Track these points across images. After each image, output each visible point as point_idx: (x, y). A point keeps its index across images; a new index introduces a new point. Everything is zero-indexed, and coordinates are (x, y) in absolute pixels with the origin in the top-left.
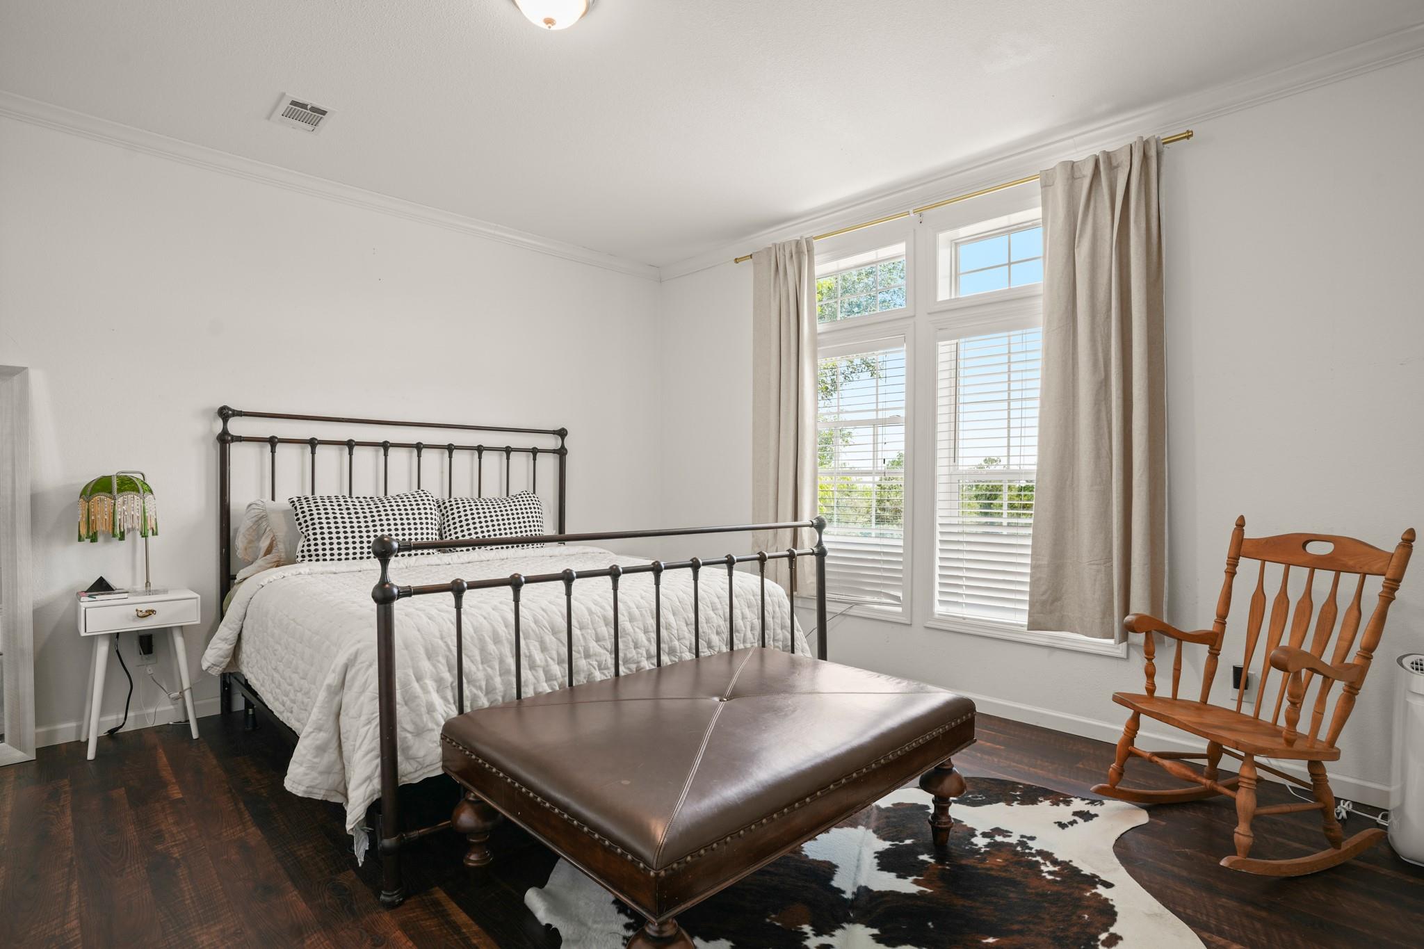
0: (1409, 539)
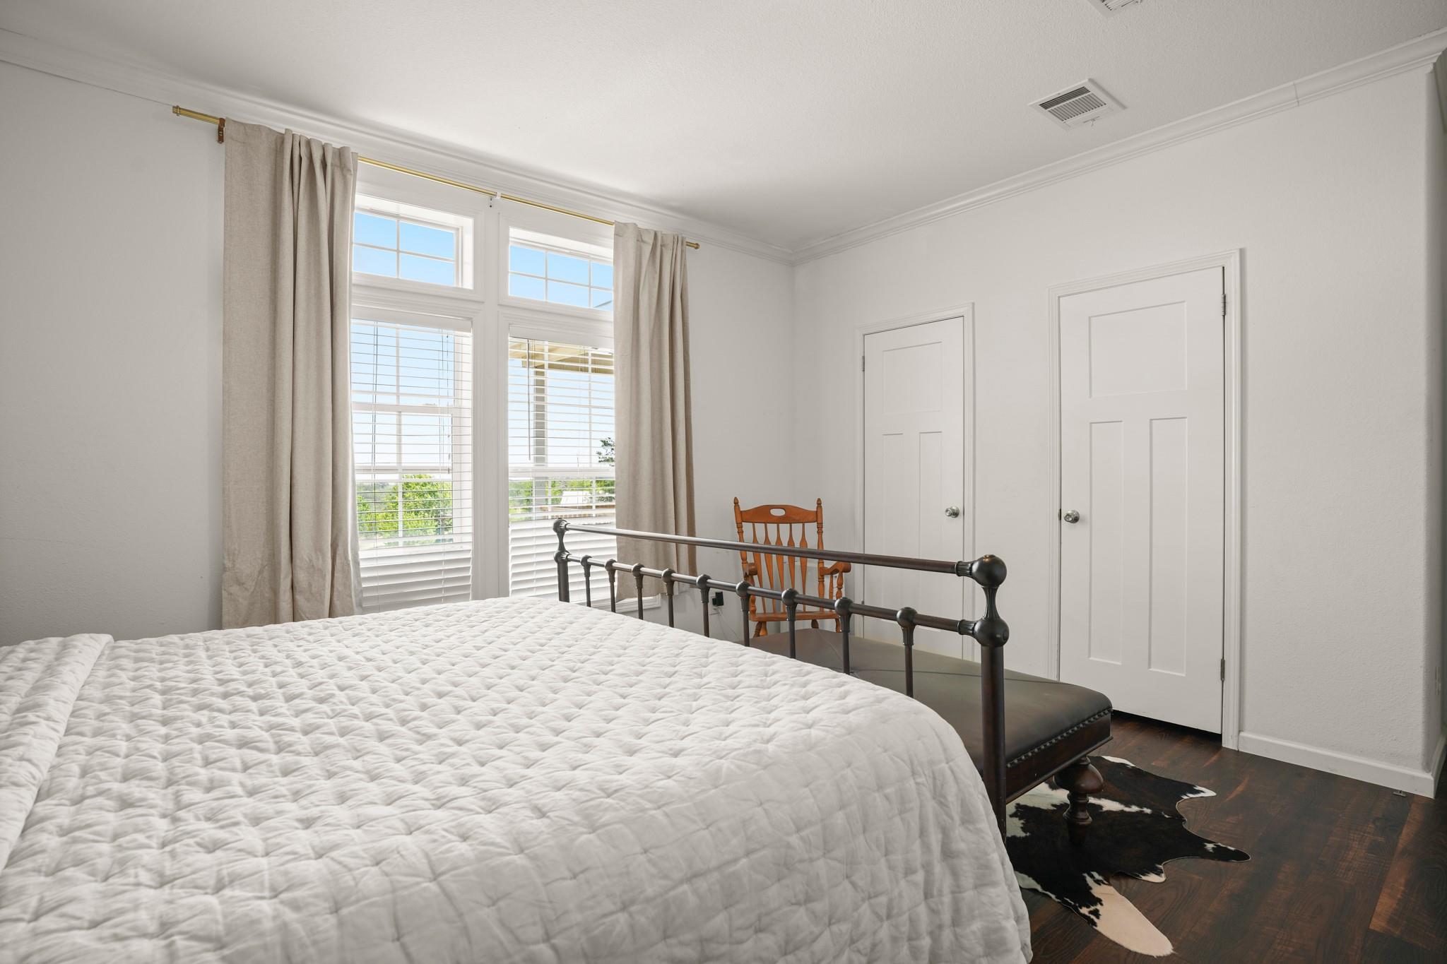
0: (819, 503)
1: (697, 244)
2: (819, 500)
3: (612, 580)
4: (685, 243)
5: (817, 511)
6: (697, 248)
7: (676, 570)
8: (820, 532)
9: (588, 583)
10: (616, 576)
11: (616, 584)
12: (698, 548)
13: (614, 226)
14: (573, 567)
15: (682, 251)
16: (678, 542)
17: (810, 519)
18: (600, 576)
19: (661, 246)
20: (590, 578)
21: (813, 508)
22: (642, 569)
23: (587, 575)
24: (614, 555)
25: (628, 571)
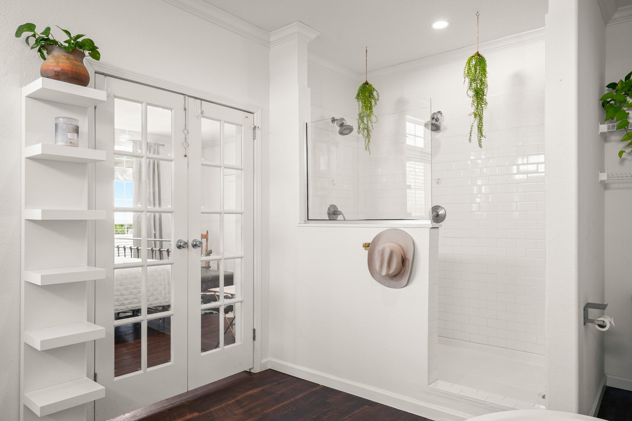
0: (207, 232)
1: (164, 145)
2: (207, 231)
3: (131, 252)
4: (159, 145)
5: (206, 235)
6: (164, 146)
7: (154, 247)
8: (207, 242)
9: (125, 253)
10: (133, 251)
11: (133, 254)
12: (163, 242)
13: (132, 141)
14: (127, 250)
15: (158, 147)
16: (155, 241)
17: (204, 237)
18: (128, 251)
19: (150, 146)
20: (120, 252)
21: (205, 233)
22: (139, 248)
23: (119, 250)
24: (132, 244)
25: (135, 249)
